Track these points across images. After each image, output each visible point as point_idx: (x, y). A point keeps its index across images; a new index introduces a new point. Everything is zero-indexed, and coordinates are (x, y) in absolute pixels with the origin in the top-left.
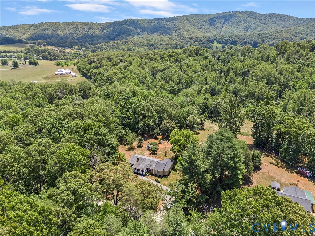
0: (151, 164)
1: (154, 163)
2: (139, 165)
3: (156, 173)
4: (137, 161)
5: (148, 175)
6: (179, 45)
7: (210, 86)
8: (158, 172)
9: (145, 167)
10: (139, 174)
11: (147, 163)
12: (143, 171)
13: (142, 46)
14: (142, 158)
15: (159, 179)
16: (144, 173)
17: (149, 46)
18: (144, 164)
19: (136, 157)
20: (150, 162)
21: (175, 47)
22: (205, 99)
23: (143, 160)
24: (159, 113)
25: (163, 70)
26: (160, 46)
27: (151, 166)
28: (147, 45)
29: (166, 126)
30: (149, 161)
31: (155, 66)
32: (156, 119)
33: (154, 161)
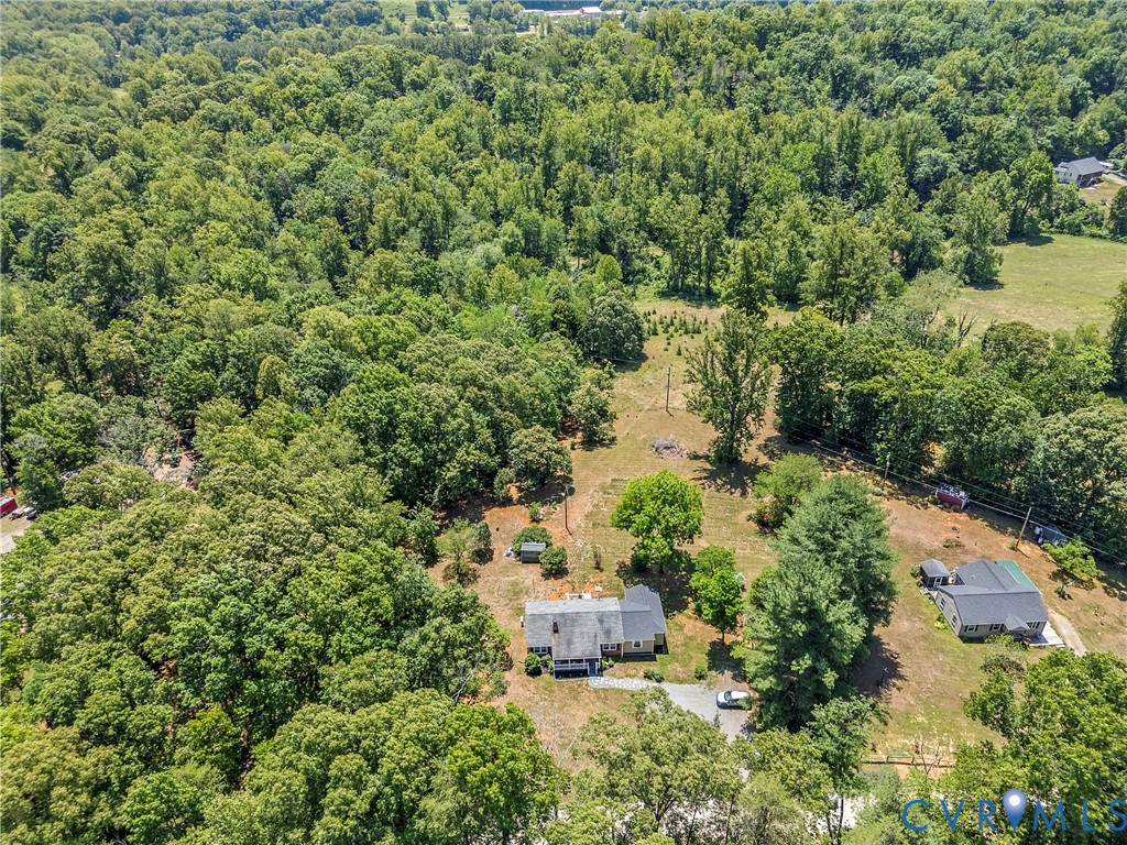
0: (606, 625)
1: (613, 619)
2: (569, 642)
3: (633, 649)
4: (556, 631)
5: (611, 666)
6: (242, 10)
7: (518, 224)
8: (637, 645)
9: (595, 643)
10: (584, 673)
11: (592, 627)
12: (591, 662)
13: (71, 21)
14: (562, 615)
15: (653, 667)
16: (597, 665)
17: (110, 24)
18: (582, 633)
19: (543, 617)
20: (601, 621)
21: (230, 20)
22: (558, 296)
23: (574, 619)
24: (480, 407)
25: (310, 177)
26: (161, 18)
27: (608, 633)
28: (93, 19)
29: (541, 455)
30: (593, 617)
31: (269, 159)
32: (486, 435)
33: (611, 614)
